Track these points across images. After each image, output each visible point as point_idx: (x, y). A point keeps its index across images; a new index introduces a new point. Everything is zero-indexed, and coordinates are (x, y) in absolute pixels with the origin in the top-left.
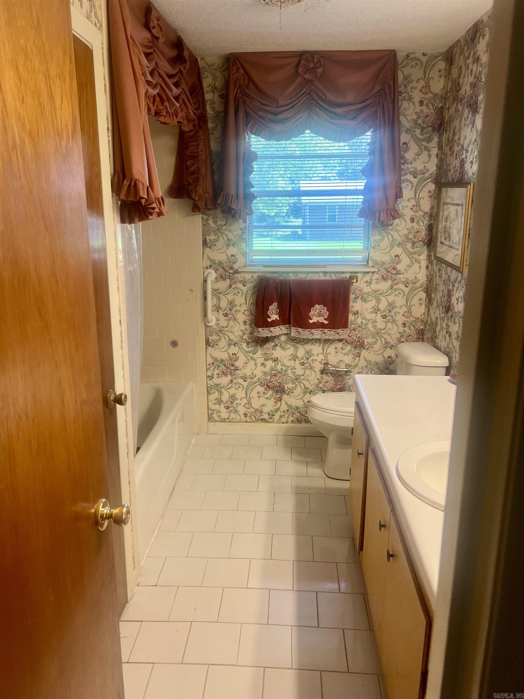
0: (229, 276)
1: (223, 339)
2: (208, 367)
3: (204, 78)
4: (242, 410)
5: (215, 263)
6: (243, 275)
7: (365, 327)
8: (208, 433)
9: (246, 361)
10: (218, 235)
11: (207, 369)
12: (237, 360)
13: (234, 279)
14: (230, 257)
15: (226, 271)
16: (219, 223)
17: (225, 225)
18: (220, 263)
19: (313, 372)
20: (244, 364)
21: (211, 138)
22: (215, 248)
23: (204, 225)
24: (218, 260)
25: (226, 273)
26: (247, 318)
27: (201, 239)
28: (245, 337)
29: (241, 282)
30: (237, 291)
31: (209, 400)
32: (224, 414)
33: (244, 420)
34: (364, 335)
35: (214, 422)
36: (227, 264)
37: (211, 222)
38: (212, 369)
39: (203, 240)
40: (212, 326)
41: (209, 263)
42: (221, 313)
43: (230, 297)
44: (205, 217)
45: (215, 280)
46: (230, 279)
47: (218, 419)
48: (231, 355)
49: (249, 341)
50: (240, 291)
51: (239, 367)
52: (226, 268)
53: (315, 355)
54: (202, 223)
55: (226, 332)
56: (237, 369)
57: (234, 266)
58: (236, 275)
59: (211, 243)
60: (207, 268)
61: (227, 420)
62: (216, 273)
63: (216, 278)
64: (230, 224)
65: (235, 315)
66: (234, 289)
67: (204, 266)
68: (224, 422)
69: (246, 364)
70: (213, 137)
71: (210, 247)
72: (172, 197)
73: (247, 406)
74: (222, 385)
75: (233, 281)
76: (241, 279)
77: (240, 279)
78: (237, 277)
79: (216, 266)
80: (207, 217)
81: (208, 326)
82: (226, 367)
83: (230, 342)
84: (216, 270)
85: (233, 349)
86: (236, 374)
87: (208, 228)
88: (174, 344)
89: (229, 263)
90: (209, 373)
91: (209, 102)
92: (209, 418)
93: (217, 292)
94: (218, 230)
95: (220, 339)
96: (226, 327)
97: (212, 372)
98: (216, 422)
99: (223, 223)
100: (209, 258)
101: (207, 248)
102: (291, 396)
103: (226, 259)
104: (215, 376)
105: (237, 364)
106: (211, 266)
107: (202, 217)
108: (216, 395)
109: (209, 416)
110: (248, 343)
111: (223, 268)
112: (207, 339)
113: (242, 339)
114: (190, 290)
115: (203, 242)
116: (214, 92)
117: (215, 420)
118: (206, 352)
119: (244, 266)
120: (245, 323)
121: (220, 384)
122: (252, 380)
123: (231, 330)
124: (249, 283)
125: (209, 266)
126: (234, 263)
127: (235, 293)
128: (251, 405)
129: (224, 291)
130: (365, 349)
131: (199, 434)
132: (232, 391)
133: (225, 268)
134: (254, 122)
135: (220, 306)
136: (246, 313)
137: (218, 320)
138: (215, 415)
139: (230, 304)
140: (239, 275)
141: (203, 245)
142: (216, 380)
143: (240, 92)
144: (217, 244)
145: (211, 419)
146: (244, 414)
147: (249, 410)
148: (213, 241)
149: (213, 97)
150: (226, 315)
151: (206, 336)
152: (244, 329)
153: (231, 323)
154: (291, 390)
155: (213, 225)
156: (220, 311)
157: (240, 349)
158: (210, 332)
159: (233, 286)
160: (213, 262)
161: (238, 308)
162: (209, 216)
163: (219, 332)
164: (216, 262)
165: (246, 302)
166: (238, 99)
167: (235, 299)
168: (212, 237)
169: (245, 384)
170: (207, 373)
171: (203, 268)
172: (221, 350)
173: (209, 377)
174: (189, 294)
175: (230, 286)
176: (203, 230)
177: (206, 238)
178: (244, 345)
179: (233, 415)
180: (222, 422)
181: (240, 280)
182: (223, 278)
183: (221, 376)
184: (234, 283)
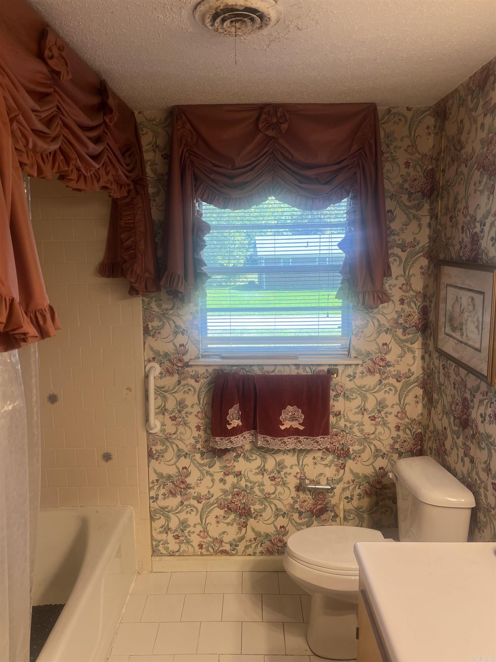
0: (177, 370)
1: (170, 450)
2: (151, 485)
3: (143, 135)
4: (196, 540)
5: (160, 355)
6: (194, 368)
7: (349, 431)
8: (152, 572)
9: (200, 477)
10: (163, 321)
11: (150, 489)
12: (188, 475)
13: (184, 373)
14: (178, 346)
15: (173, 364)
16: (164, 306)
17: (171, 309)
18: (166, 355)
19: (286, 489)
20: (198, 480)
21: (153, 206)
22: (159, 337)
23: (145, 310)
24: (163, 351)
25: (173, 367)
26: (200, 421)
27: (142, 326)
28: (198, 446)
29: (192, 377)
30: (187, 388)
31: (153, 528)
32: (173, 546)
33: (199, 553)
34: (349, 441)
35: (160, 556)
36: (175, 356)
37: (153, 305)
38: (156, 488)
39: (143, 327)
40: (156, 433)
41: (151, 355)
42: (167, 416)
43: (179, 396)
44: (146, 300)
45: (160, 375)
46: (178, 374)
47: (164, 552)
48: (181, 470)
49: (204, 451)
50: (191, 388)
51: (190, 484)
52: (174, 360)
53: (288, 468)
54: (143, 307)
55: (174, 441)
56: (188, 487)
57: (184, 357)
58: (186, 369)
59: (154, 331)
60: (149, 361)
61: (177, 554)
62: (161, 367)
63: (161, 373)
64: (178, 308)
65: (186, 419)
66: (184, 386)
67: (146, 359)
68: (173, 555)
69: (200, 480)
70: (154, 205)
71: (153, 336)
72: (104, 276)
73: (202, 534)
74: (170, 508)
75: (183, 376)
76: (193, 374)
77: (191, 373)
78: (187, 371)
79: (160, 358)
80: (148, 299)
81: (150, 433)
82: (175, 484)
83: (179, 453)
84: (161, 364)
85: (184, 462)
86: (187, 493)
87: (151, 313)
88: (107, 457)
89: (177, 355)
90: (153, 494)
91: (149, 163)
92: (154, 551)
93: (163, 390)
94: (163, 315)
95: (166, 449)
96: (174, 434)
97: (156, 491)
98: (162, 556)
99: (170, 307)
100: (152, 349)
101: (149, 337)
102: (259, 520)
103: (173, 350)
104: (160, 497)
105: (188, 480)
106: (154, 359)
107: (143, 300)
108: (162, 521)
109: (153, 548)
110: (202, 454)
111: (170, 361)
112: (149, 450)
113: (195, 448)
114: (127, 389)
115: (144, 330)
116: (155, 151)
117: (161, 553)
118: (149, 466)
119: (196, 357)
120: (198, 428)
121: (167, 508)
122: (208, 500)
123: (180, 438)
124: (203, 378)
125: (151, 359)
126: (183, 355)
127: (185, 391)
128: (207, 533)
129: (171, 388)
130: (351, 459)
131: (140, 574)
132: (183, 516)
133: (172, 360)
134: (205, 187)
135: (166, 408)
136: (200, 415)
137: (163, 425)
138: (161, 548)
139: (179, 405)
140: (189, 369)
141: (144, 334)
142: (161, 503)
143: (186, 151)
144: (162, 331)
145: (156, 552)
146: (199, 545)
147: (205, 540)
148: (157, 328)
149: (154, 157)
150: (173, 419)
151: (148, 446)
152: (197, 436)
153: (181, 429)
154: (259, 512)
155: (157, 310)
156: (166, 414)
157: (193, 462)
158: (153, 441)
159: (183, 382)
160: (157, 353)
161: (189, 409)
162: (152, 299)
163: (165, 440)
164: (161, 353)
165: (199, 402)
166: (184, 159)
167: (185, 398)
168: (156, 323)
169: (200, 506)
170: (151, 493)
171: (145, 361)
172: (168, 463)
173: (152, 498)
174: (127, 394)
175: (179, 382)
176: (144, 315)
177: (148, 325)
178: (198, 456)
179: (184, 547)
180: (171, 555)
181: (191, 375)
182: (169, 372)
183: (168, 497)
184: (184, 379)
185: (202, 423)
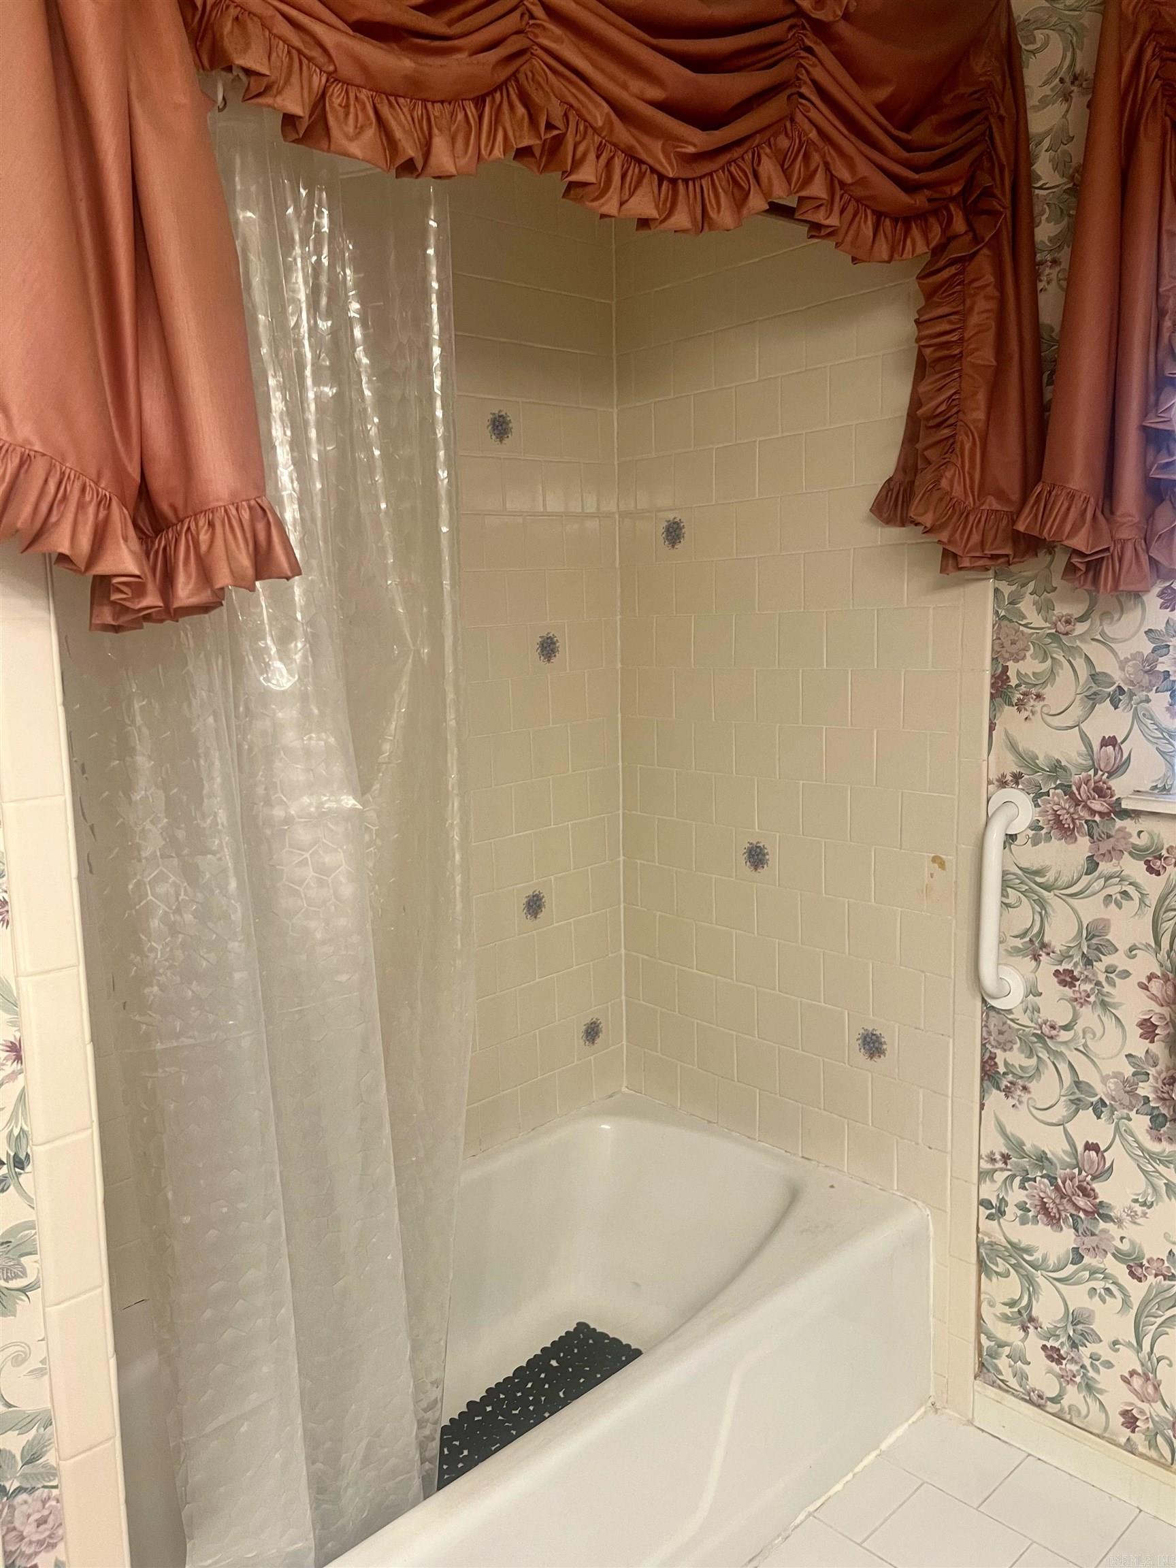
0: (1087, 822)
1: (1050, 1074)
2: (986, 1166)
3: (1033, 52)
4: (1117, 1396)
5: (1036, 769)
6: (1145, 824)
8: (970, 1422)
9: (1145, 1194)
10: (1052, 657)
11: (983, 1175)
12: (1104, 1173)
13: (1109, 836)
14: (1096, 745)
15: (1077, 802)
16: (1061, 610)
17: (1081, 619)
18: (1057, 768)
20: (1136, 1201)
22: (1038, 709)
23: (1000, 619)
24: (1047, 756)
25: (1076, 812)
26: (1158, 1009)
27: (988, 674)
28: (1144, 1089)
29: (1137, 853)
30: (1118, 888)
31: (983, 1296)
32: (1042, 1376)
33: (1123, 1440)
35: (1000, 1388)
36: (1084, 774)
37: (1027, 606)
38: (1000, 1177)
39: (993, 676)
40: (1010, 1011)
41: (1011, 766)
42: (1048, 966)
43: (1091, 910)
44: (1007, 589)
45: (1031, 833)
46: (1091, 835)
47: (1013, 1383)
48: (1080, 1149)
49: (1164, 1111)
50: (1131, 890)
51: (1109, 1206)
52: (1079, 790)
54: (997, 613)
55: (1063, 1049)
56: (1100, 1212)
57: (1113, 783)
58: (1119, 823)
59: (1023, 688)
60: (1003, 784)
61: (1051, 1407)
62: (1037, 805)
63: (1036, 827)
64: (1106, 614)
65: (1107, 988)
66: (1108, 879)
67: (993, 777)
68: (1039, 1406)
69: (1144, 1204)
70: (1054, 276)
71: (1020, 705)
72: (888, 522)
73: (1137, 1382)
74: (1038, 1256)
75: (1105, 846)
76: (1143, 841)
77: (1135, 840)
78: (1122, 829)
79: (1038, 777)
80: (1014, 588)
81: (993, 1008)
82: (1058, 1189)
83: (1079, 1095)
84: (1038, 796)
85: (1088, 1127)
86: (1097, 1232)
87: (1017, 631)
88: (873, 1045)
89: (1092, 772)
90: (989, 1191)
91: (1046, 144)
92: (982, 1365)
93: (1038, 880)
94: (1055, 637)
95: (1038, 1069)
96: (1066, 1028)
97: (1000, 1188)
98: (1007, 1391)
99: (1077, 610)
100: (1013, 747)
101: (1007, 708)
103: (1079, 754)
104: (1011, 1211)
105: (1104, 1191)
106: (1017, 778)
107: (996, 590)
108: (1012, 1287)
109: (980, 1355)
110: (1157, 1121)
111: (1066, 789)
112: (986, 1057)
113: (1132, 1093)
114: (934, 860)
115: (993, 686)
117: (1002, 1381)
119: (1155, 787)
120: (1148, 1029)
121: (1028, 1250)
122: (1168, 1282)
123: (1085, 1045)
125: (1009, 778)
126: (1111, 774)
127: (1111, 896)
128: (1156, 1388)
129: (1064, 879)
131: (936, 1410)
132: (1078, 1297)
133: (1074, 788)
135: (1046, 940)
136: (1155, 986)
137: (1033, 991)
138: (1003, 1363)
139: (1088, 939)
140: (1129, 825)
141: (992, 696)
142: (1011, 1229)
144: (1047, 691)
145: (989, 1371)
146: (1125, 1413)
147: (1145, 1406)
148: (1033, 680)
150: (1067, 979)
152: (1140, 1054)
153: (1089, 1017)
155: (1034, 618)
156: (1044, 958)
157: (1121, 1136)
159: (1105, 867)
160: (1028, 761)
161: (1118, 960)
162: (1023, 585)
163: (1035, 1040)
164: (1041, 762)
165: (1158, 943)
167: (1108, 920)
168: (1030, 666)
169: (1137, 1291)
170: (983, 1187)
171: (989, 783)
172: (1041, 1115)
173: (985, 1203)
174: (932, 875)
175: (1092, 864)
176: (997, 639)
177: (1006, 669)
178: (1140, 1123)
179: (1073, 1396)
180: (1030, 1402)
181: (1134, 846)
182: (1063, 828)
183: (1036, 1220)
184: (1109, 855)
185: (1162, 1017)
